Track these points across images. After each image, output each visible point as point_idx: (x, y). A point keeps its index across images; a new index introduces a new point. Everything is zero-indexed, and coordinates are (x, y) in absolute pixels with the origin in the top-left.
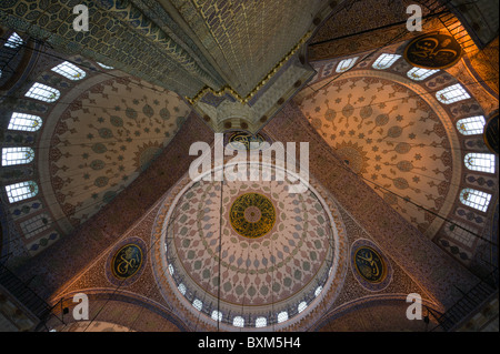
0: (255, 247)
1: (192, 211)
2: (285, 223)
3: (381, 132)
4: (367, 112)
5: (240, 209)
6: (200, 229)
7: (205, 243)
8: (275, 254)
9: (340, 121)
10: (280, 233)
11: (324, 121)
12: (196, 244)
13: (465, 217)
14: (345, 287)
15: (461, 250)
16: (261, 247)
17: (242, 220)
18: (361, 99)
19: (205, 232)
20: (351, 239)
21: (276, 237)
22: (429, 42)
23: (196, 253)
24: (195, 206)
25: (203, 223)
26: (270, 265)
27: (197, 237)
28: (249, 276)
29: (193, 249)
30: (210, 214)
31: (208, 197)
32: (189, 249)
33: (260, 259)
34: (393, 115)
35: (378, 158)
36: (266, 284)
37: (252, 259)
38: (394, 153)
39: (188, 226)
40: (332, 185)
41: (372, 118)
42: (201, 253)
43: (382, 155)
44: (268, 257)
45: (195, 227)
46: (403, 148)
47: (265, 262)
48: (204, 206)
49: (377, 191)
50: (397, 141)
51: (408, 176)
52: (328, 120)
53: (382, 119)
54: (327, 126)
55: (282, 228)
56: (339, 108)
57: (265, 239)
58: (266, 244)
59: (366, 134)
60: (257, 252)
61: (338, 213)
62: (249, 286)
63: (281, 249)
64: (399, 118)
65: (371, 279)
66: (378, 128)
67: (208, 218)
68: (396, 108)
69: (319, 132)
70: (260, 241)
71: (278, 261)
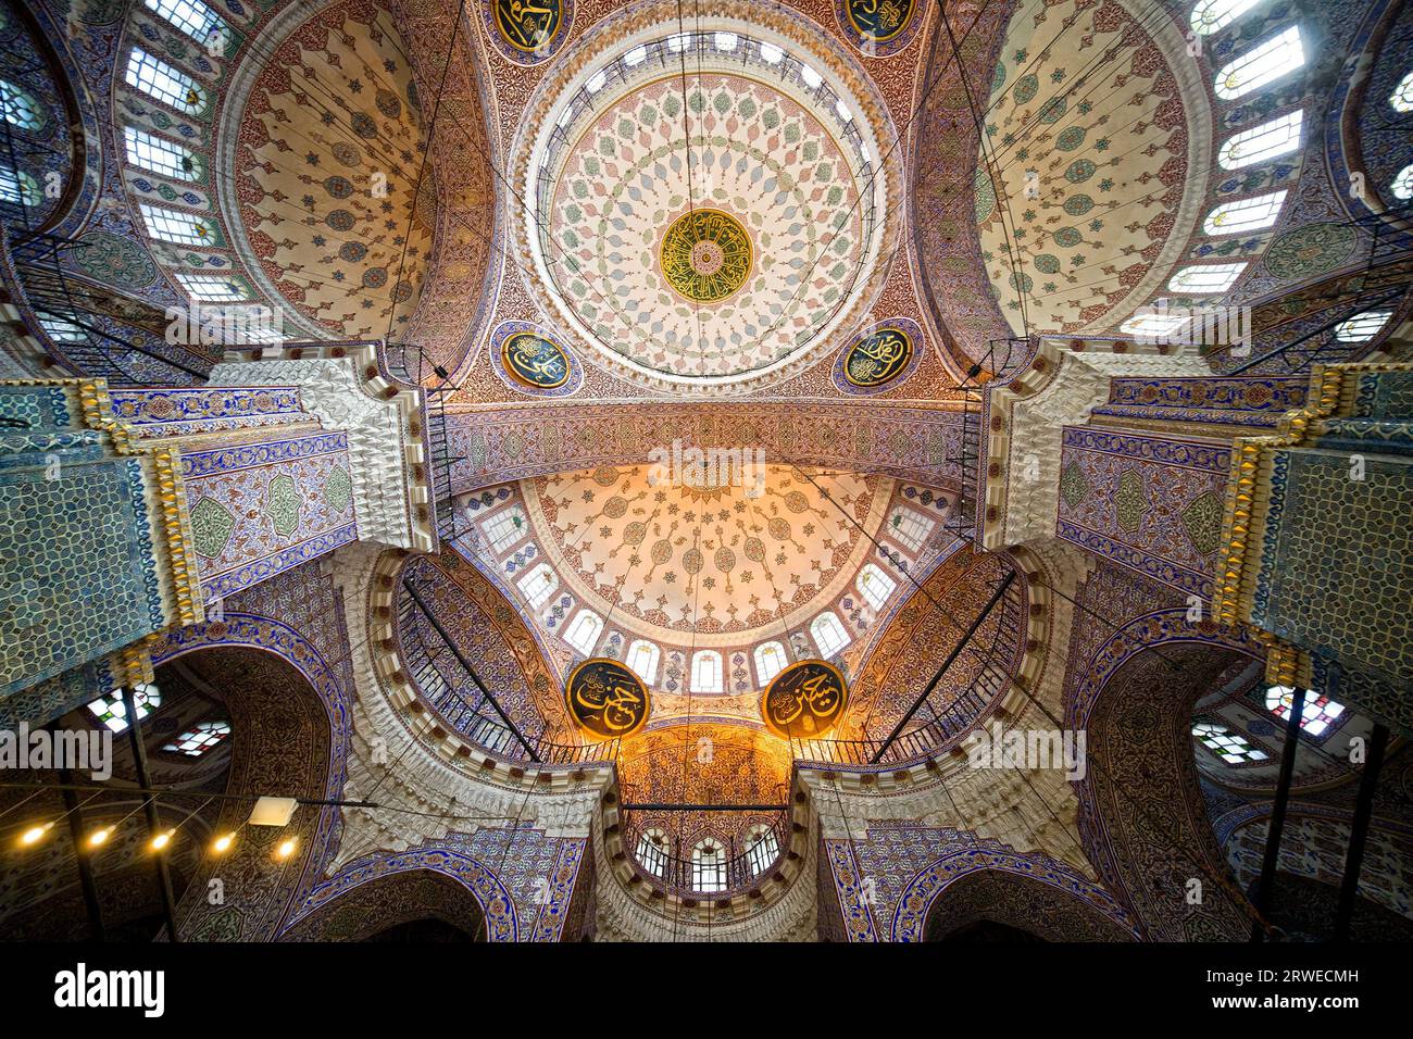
0: (658, 215)
1: (804, 176)
2: (654, 293)
3: (708, 545)
4: (755, 550)
5: (731, 248)
6: (765, 159)
7: (738, 146)
8: (624, 235)
9: (774, 508)
10: (645, 271)
11: (797, 486)
12: (753, 133)
13: (522, 551)
14: (524, 294)
15: (484, 509)
16: (650, 225)
17: (713, 235)
18: (781, 559)
19: (753, 163)
20: (589, 368)
21: (645, 259)
22: (827, 707)
23: (740, 119)
24: (807, 188)
25: (768, 174)
26: (616, 213)
27: (761, 144)
28: (630, 166)
29: (751, 121)
30: (770, 197)
31: (800, 219)
32: (759, 113)
33: (636, 206)
34: (720, 578)
35: (673, 509)
36: (597, 179)
37: (646, 194)
38: (664, 534)
39: (791, 147)
40: (695, 416)
41: (738, 550)
42: (732, 127)
43: (673, 518)
44: (629, 221)
45: (778, 156)
46: (662, 552)
47: (627, 209)
48: (791, 200)
49: (630, 468)
50: (679, 552)
51: (619, 525)
52: (793, 494)
53: (726, 561)
54: (786, 484)
55: (651, 282)
56: (797, 522)
57: (657, 240)
58: (647, 236)
59: (722, 524)
60: (649, 213)
61: (640, 383)
62: (618, 150)
63: (623, 251)
64: (709, 583)
65: (514, 343)
66: (717, 545)
67: (768, 188)
68: (729, 590)
69: (789, 467)
70: (660, 230)
71: (611, 230)
